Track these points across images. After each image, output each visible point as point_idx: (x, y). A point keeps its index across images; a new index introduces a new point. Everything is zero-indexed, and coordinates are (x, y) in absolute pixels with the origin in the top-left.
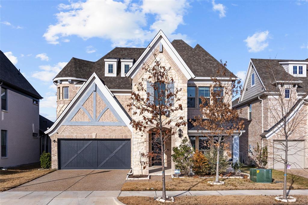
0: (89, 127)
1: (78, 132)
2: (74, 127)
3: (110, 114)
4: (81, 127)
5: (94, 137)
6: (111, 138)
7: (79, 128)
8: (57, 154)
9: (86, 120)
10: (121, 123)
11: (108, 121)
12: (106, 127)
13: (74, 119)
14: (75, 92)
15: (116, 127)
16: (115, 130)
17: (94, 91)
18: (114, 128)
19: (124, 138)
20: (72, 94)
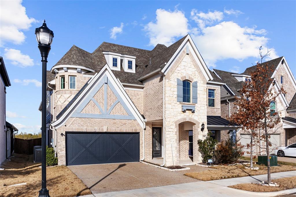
0: (100, 120)
1: (88, 125)
2: (83, 119)
3: (121, 108)
4: (92, 119)
5: (105, 131)
6: (122, 131)
7: (89, 121)
8: (65, 149)
9: (97, 113)
10: (131, 117)
11: (119, 114)
12: (117, 120)
13: (84, 111)
14: (83, 82)
15: (127, 120)
16: (125, 124)
17: (106, 83)
18: (124, 121)
19: (134, 131)
20: (80, 84)
